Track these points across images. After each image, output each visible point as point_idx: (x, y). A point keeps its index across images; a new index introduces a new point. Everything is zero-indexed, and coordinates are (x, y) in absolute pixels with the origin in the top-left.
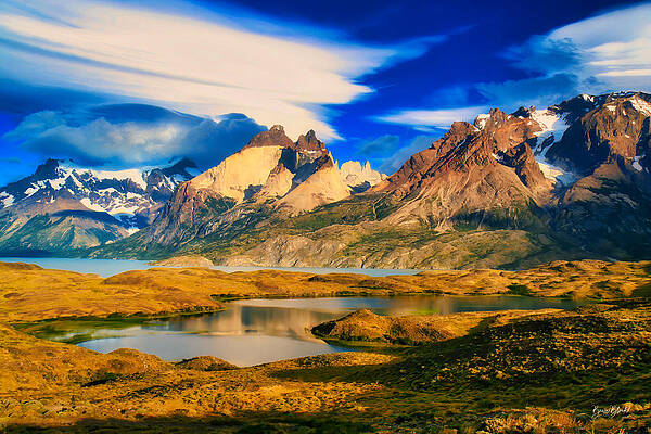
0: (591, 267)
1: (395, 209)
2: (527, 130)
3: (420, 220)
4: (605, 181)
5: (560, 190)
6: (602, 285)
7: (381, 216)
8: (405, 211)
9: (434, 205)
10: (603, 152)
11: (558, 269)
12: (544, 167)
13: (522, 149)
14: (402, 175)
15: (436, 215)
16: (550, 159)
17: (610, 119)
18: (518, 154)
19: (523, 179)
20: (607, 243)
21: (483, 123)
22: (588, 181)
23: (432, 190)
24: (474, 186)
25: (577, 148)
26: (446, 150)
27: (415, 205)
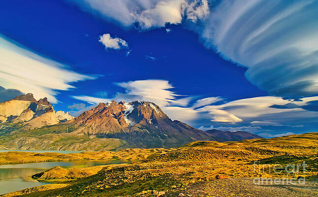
0: (137, 150)
1: (76, 129)
2: (122, 108)
3: (85, 134)
4: (142, 126)
5: (130, 127)
6: (139, 156)
7: (69, 132)
8: (80, 131)
9: (90, 129)
10: (142, 117)
11: (127, 151)
12: (126, 120)
13: (120, 114)
14: (80, 118)
15: (91, 132)
16: (128, 117)
17: (144, 109)
18: (119, 115)
19: (120, 123)
20: (141, 143)
21: (109, 104)
22: (138, 125)
23: (90, 124)
24: (105, 124)
25: (135, 115)
26: (96, 111)
27: (83, 128)
